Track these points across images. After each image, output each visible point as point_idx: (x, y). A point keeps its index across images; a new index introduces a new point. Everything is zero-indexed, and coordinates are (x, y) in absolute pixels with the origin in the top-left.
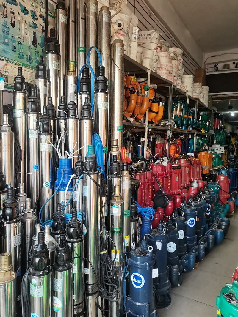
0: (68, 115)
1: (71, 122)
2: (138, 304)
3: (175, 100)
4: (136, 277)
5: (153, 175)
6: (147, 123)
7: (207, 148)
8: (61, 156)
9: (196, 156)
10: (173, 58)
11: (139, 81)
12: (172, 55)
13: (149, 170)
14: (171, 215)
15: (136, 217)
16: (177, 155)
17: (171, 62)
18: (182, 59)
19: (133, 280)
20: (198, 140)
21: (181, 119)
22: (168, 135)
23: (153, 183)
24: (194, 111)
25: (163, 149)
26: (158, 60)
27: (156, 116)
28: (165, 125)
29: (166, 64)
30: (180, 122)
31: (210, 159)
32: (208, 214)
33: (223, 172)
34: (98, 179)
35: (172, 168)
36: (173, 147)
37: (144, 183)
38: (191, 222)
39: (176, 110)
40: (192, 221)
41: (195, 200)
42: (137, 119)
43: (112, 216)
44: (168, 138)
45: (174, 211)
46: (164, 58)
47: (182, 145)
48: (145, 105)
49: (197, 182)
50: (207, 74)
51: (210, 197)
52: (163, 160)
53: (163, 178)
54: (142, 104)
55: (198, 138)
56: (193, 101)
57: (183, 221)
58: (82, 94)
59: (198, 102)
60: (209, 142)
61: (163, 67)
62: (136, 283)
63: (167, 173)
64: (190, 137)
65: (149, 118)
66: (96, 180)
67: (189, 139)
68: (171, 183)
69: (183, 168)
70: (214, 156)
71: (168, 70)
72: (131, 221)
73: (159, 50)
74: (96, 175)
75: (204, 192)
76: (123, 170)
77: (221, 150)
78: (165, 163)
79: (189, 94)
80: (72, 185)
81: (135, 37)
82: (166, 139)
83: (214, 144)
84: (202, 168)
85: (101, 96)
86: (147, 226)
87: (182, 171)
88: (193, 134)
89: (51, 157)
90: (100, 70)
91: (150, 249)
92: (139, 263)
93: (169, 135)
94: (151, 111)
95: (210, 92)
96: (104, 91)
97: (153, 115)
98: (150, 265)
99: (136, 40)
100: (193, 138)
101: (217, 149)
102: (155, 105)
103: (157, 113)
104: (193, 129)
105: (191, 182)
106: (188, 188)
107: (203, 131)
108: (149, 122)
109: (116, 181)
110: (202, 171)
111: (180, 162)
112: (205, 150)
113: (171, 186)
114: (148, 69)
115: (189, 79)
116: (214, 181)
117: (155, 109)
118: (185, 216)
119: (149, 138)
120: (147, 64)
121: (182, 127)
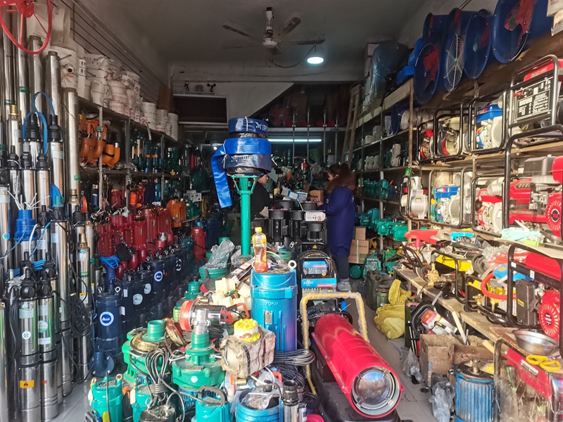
0: (23, 166)
1: (27, 174)
2: (108, 340)
3: (134, 137)
5: (112, 227)
6: (101, 169)
7: (178, 195)
9: (164, 205)
11: (87, 117)
13: (107, 222)
16: (140, 205)
18: (139, 87)
20: (168, 184)
21: (142, 160)
22: (127, 181)
23: (113, 237)
24: (160, 148)
25: (121, 198)
26: (110, 91)
27: (112, 159)
28: (122, 169)
30: (141, 163)
31: (183, 208)
32: (178, 270)
33: (199, 224)
35: (134, 219)
36: (134, 196)
37: (104, 236)
39: (136, 148)
40: (159, 275)
41: (163, 254)
42: (88, 164)
44: (127, 184)
45: (138, 266)
47: (145, 192)
48: (100, 149)
49: (165, 235)
50: (175, 95)
51: (180, 251)
52: (123, 211)
53: (124, 231)
54: (95, 148)
55: (166, 181)
56: (157, 136)
57: (149, 274)
59: (163, 136)
60: (183, 187)
62: (104, 322)
63: (128, 226)
64: (156, 181)
65: (103, 162)
66: (64, 227)
67: (155, 184)
68: (133, 236)
69: (148, 220)
70: (188, 205)
71: (122, 103)
72: (96, 270)
73: (109, 78)
74: (64, 223)
75: (173, 247)
77: (198, 198)
78: (126, 214)
79: (151, 127)
80: (35, 234)
82: (124, 186)
83: (189, 189)
84: (173, 220)
86: (111, 276)
87: (146, 223)
88: (159, 178)
90: (51, 119)
91: (118, 289)
93: (129, 180)
94: (104, 153)
95: (179, 120)
96: (57, 140)
97: (108, 158)
98: (118, 303)
99: (84, 74)
100: (160, 183)
101: (193, 196)
102: (110, 146)
103: (113, 156)
104: (159, 170)
105: (158, 236)
106: (155, 243)
107: (173, 173)
108: (103, 166)
109: (79, 230)
110: (173, 224)
111: (144, 213)
112: (176, 198)
113: (133, 240)
114: (100, 106)
115: (149, 107)
116: (188, 234)
117: (110, 152)
118: (151, 269)
119: (104, 184)
121: (144, 169)
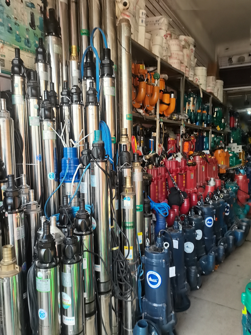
0: (72, 101)
1: (76, 108)
2: (155, 305)
3: (188, 94)
4: (152, 276)
5: (166, 170)
6: (158, 116)
7: (223, 146)
8: (66, 145)
9: (212, 154)
10: (184, 47)
11: (148, 70)
12: (183, 43)
13: (162, 166)
14: (187, 214)
15: (149, 212)
16: (192, 152)
17: (182, 51)
18: (194, 49)
19: (149, 280)
20: (213, 138)
21: (194, 114)
22: (181, 131)
23: (166, 180)
24: (208, 107)
25: (176, 146)
26: (168, 48)
27: (168, 109)
28: (177, 120)
29: (177, 52)
30: (193, 118)
31: (227, 158)
32: (227, 214)
33: (242, 171)
34: (106, 167)
35: (186, 164)
36: (187, 144)
37: (157, 179)
38: (209, 222)
39: (189, 104)
40: (210, 220)
41: (212, 198)
42: (147, 111)
43: (124, 210)
44: (181, 133)
45: (190, 210)
46: (174, 46)
47: (196, 142)
48: (156, 96)
49: (214, 180)
50: (221, 68)
51: (229, 196)
52: (177, 156)
53: (177, 175)
54: (152, 95)
55: (213, 136)
56: (207, 96)
57: (201, 220)
58: (86, 80)
59: (212, 97)
60: (225, 141)
61: (174, 56)
62: (151, 282)
63: (181, 171)
64: (205, 134)
65: (160, 111)
66: (104, 169)
67: (203, 137)
68: (186, 180)
69: (199, 165)
70: (231, 155)
71: (179, 60)
72: (144, 217)
73: (168, 38)
74: (104, 163)
75: (222, 192)
76: (134, 162)
77: (239, 149)
78: (179, 159)
79: (203, 87)
80: (78, 176)
81: (142, 21)
82: (179, 136)
83: (230, 143)
84: (219, 167)
85: (107, 81)
86: (161, 223)
87: (197, 168)
88: (208, 132)
89: (55, 146)
90: (105, 52)
91: (166, 245)
92: (154, 261)
93: (183, 130)
94: (162, 102)
95: (225, 86)
96: (110, 75)
97: (165, 107)
98: (166, 263)
99: (144, 24)
100: (208, 136)
101: (234, 148)
102: (167, 96)
103: (169, 105)
104: (208, 125)
105: (207, 181)
106: (204, 187)
107: (218, 128)
108: (160, 115)
109: (126, 172)
110: (219, 170)
111: (195, 159)
112: (222, 148)
113: (186, 184)
114: (158, 57)
115: (201, 71)
116: (233, 180)
117: (166, 101)
118: (202, 214)
119: (161, 133)
120: (156, 51)
121: (196, 123)
